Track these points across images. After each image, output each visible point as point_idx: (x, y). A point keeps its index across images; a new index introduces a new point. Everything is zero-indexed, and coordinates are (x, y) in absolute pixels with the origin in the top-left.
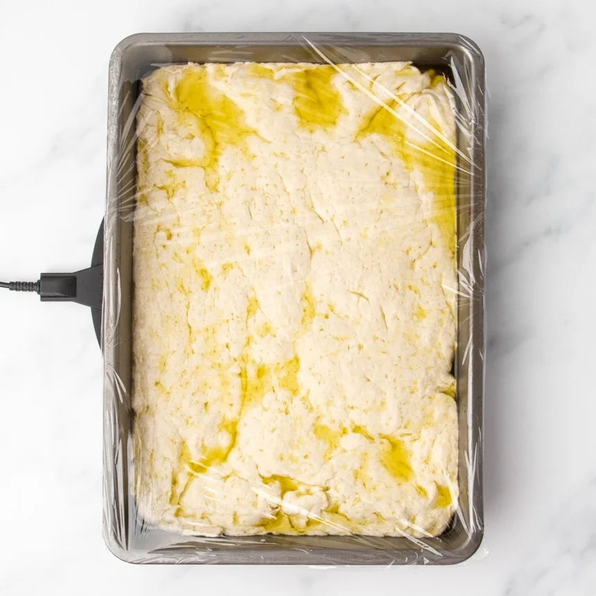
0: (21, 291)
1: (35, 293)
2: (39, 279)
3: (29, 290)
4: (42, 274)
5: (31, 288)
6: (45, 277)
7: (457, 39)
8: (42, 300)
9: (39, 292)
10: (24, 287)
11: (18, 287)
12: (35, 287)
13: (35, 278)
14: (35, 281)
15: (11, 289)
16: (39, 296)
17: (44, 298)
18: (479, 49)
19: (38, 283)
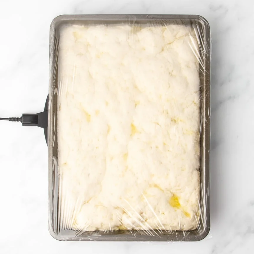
0: (14, 121)
1: (20, 122)
2: (22, 116)
3: (18, 121)
4: (23, 114)
5: (18, 120)
6: (24, 115)
7: (198, 17)
8: (23, 125)
9: (22, 122)
10: (15, 120)
11: (13, 120)
12: (20, 120)
13: (20, 116)
14: (20, 117)
15: (9, 121)
16: (22, 123)
17: (24, 124)
18: (207, 22)
19: (21, 118)
